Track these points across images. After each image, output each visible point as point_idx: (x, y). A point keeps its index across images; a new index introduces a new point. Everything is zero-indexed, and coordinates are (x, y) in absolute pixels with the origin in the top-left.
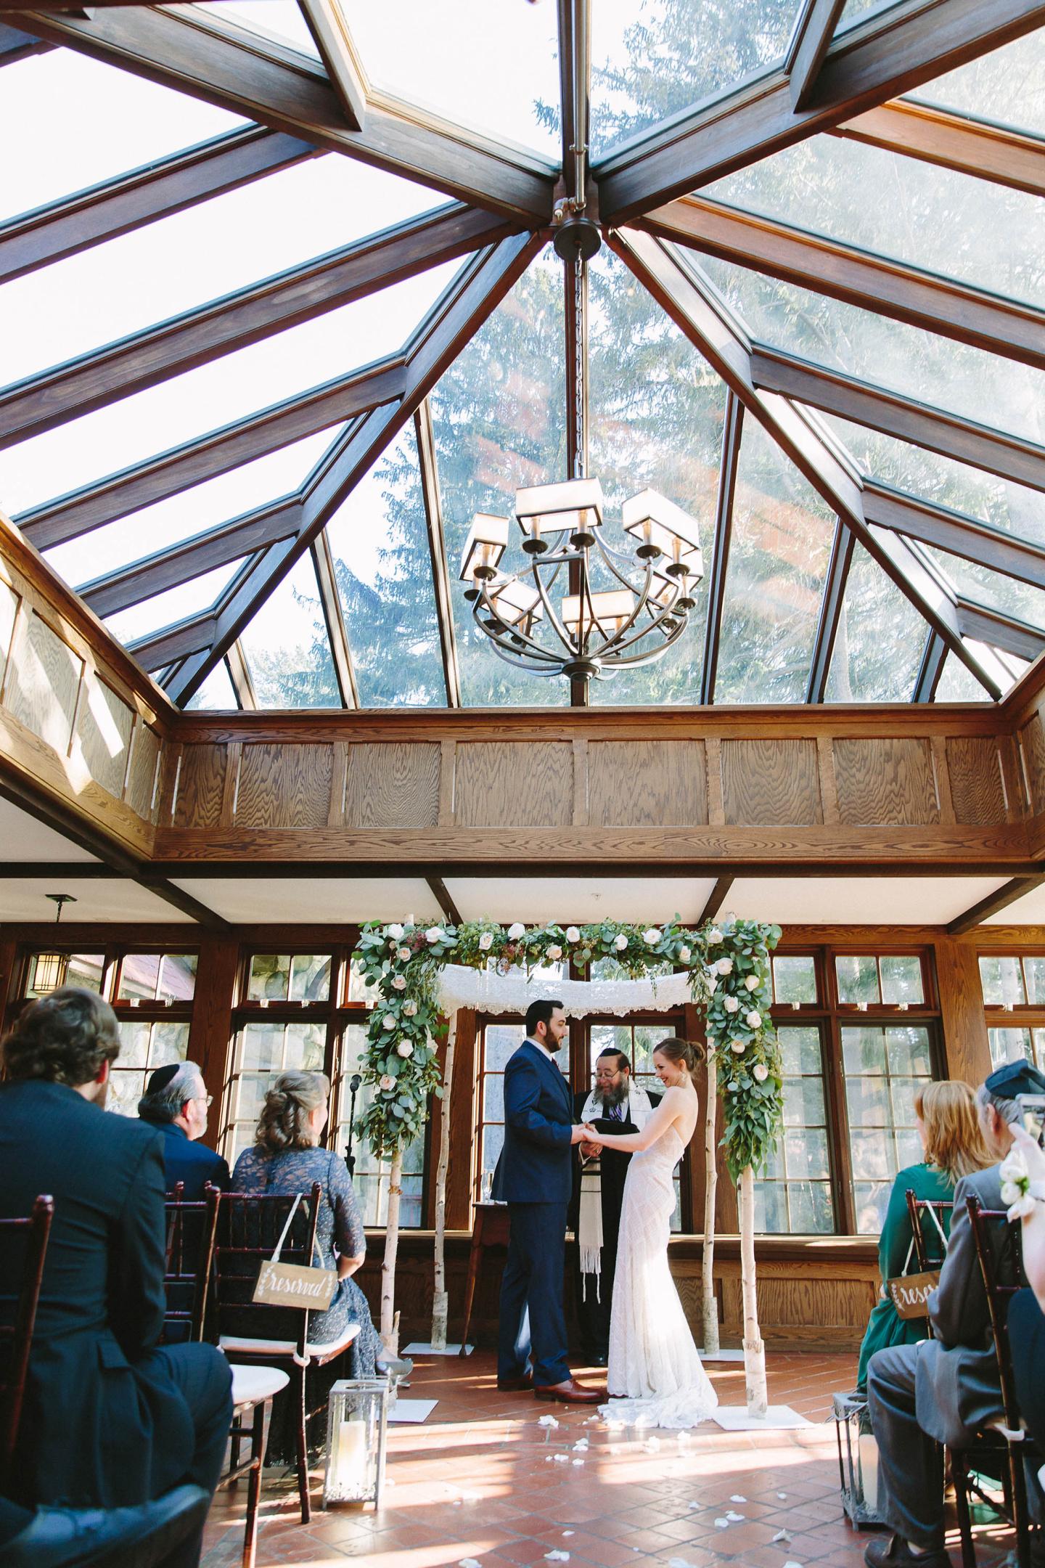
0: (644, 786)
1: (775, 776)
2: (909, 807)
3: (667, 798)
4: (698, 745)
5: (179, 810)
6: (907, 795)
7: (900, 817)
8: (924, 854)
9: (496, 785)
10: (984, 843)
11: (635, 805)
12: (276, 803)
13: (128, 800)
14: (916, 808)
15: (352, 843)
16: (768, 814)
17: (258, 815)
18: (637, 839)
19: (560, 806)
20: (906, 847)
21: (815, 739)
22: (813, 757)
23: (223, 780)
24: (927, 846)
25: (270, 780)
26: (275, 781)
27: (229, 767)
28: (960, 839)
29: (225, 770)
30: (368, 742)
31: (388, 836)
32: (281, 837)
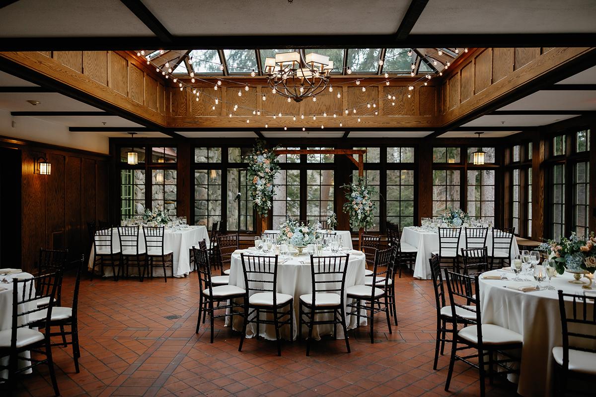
0: (322, 102)
1: (364, 99)
2: (405, 110)
3: (330, 106)
4: (341, 89)
5: (173, 110)
6: (405, 105)
7: (403, 113)
8: (408, 125)
9: (275, 102)
10: (427, 122)
11: (319, 109)
12: (204, 108)
13: (159, 111)
14: (407, 110)
15: (230, 121)
16: (361, 112)
17: (199, 112)
18: (320, 120)
19: (295, 110)
20: (403, 123)
21: (378, 87)
22: (377, 93)
23: (186, 100)
24: (410, 123)
25: (201, 100)
26: (203, 100)
27: (188, 96)
28: (420, 121)
29: (186, 97)
30: (233, 87)
31: (241, 119)
32: (207, 119)
